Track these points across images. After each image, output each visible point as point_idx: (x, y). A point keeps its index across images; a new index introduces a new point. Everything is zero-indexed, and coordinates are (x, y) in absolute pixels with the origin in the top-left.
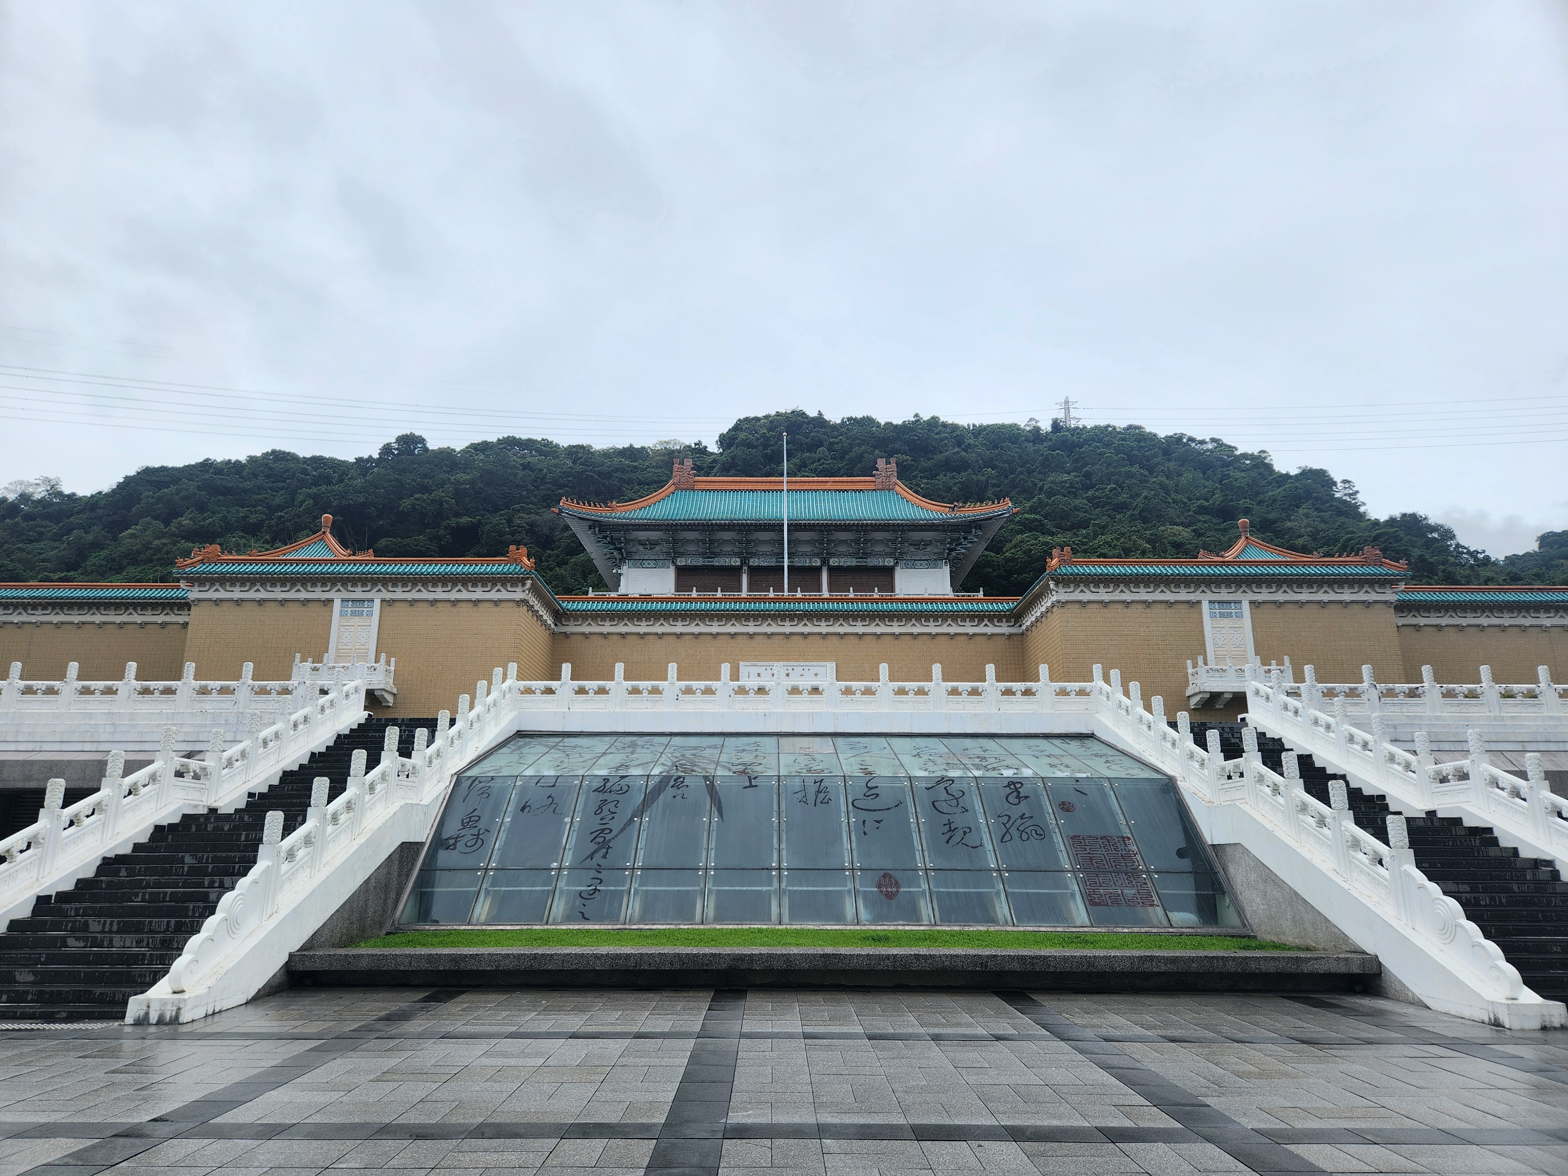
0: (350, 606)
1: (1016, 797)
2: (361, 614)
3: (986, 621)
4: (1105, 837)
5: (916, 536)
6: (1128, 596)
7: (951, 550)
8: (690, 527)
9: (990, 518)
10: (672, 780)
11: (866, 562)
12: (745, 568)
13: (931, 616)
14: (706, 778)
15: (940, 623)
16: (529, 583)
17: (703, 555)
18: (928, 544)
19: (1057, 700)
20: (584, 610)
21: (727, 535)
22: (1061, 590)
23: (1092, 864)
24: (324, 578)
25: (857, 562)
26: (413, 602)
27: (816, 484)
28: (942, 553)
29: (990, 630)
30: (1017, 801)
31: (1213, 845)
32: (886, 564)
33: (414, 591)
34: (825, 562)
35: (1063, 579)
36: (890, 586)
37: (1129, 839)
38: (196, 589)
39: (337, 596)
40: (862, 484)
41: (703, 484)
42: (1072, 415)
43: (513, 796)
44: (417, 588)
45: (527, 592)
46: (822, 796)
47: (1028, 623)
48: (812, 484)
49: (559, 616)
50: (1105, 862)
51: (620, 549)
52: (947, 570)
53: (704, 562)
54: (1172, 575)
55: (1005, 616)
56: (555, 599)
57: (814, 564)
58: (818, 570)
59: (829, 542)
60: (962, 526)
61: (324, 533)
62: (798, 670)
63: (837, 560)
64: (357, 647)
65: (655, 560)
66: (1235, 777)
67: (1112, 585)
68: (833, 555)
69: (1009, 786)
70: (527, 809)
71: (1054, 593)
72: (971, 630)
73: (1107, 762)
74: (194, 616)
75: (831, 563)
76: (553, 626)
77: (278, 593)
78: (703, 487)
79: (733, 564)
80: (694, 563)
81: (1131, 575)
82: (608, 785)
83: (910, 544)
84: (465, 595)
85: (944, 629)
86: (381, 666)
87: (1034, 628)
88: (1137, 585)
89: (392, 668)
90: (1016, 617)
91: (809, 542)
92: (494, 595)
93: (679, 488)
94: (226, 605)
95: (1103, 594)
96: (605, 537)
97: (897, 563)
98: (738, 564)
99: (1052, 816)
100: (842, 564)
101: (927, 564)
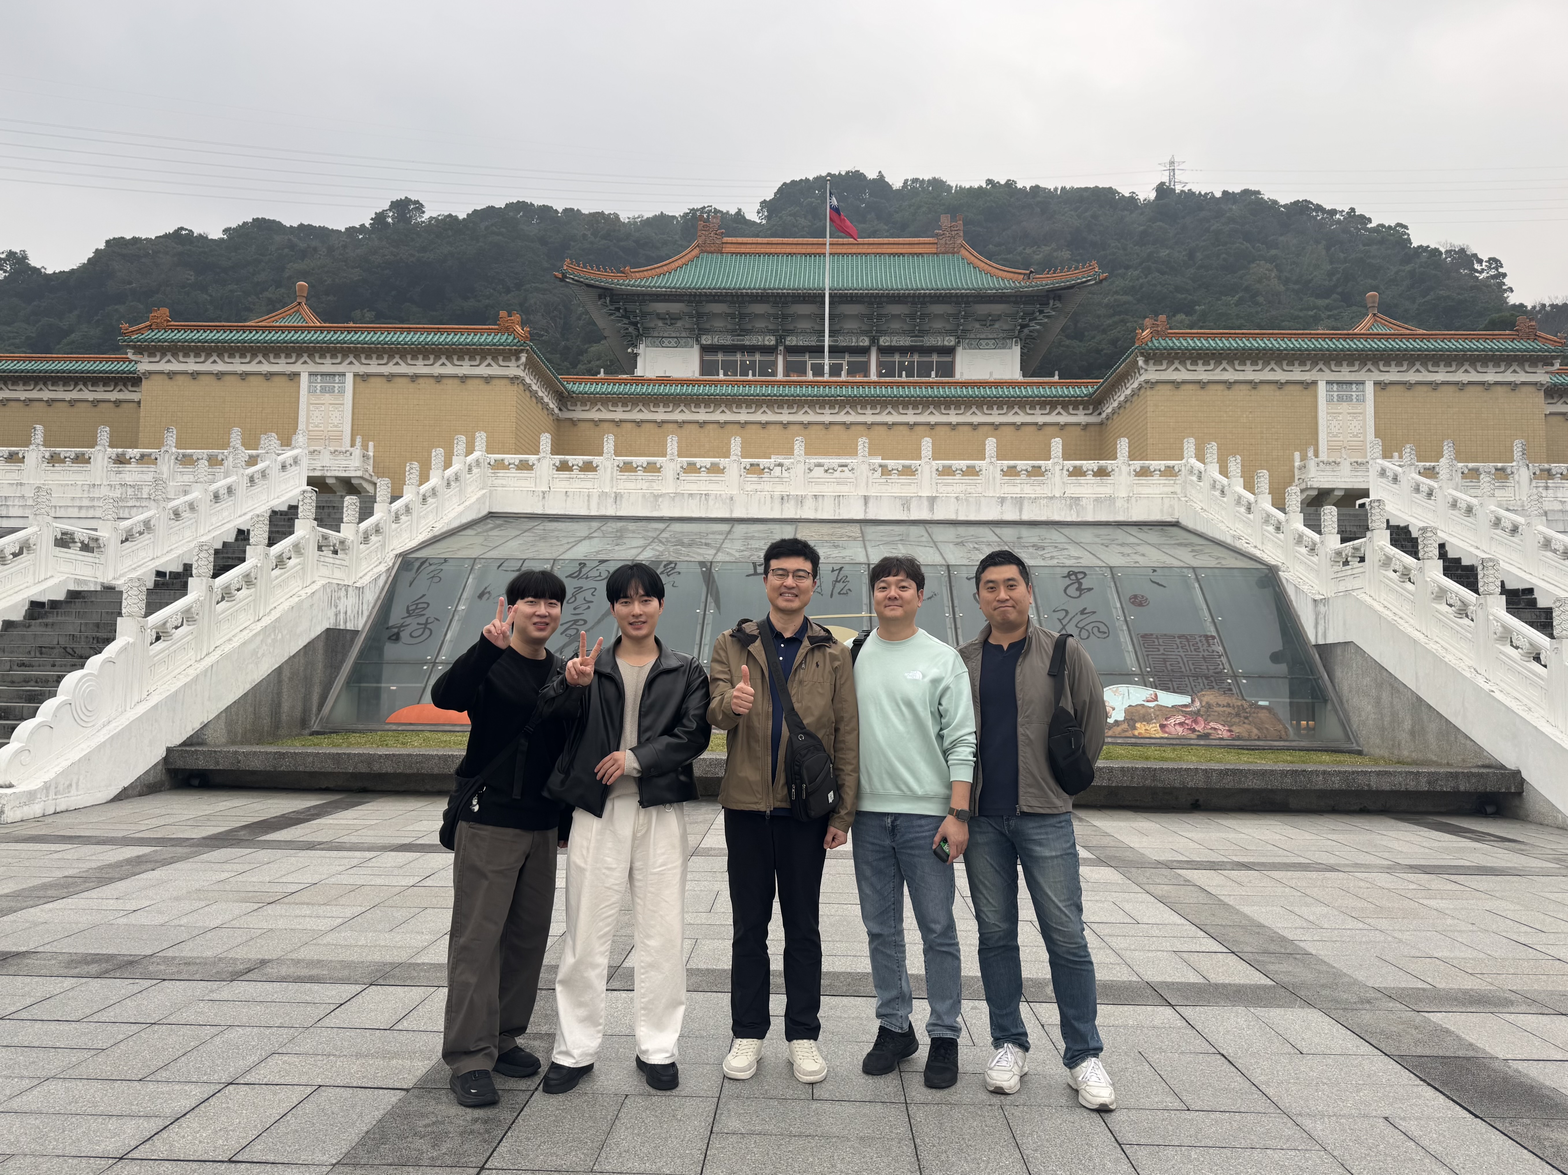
0: (319, 381)
1: (1077, 589)
2: (331, 391)
3: (1059, 409)
4: (1183, 636)
5: (982, 309)
6: (1230, 375)
7: (1023, 326)
8: (716, 298)
9: (1071, 287)
10: (662, 566)
11: (922, 341)
12: (781, 348)
13: (995, 403)
14: (702, 564)
15: (1005, 411)
16: (523, 358)
17: (732, 332)
18: (997, 318)
19: (1137, 482)
20: (592, 393)
21: (760, 308)
22: (1152, 367)
23: (1166, 667)
24: (287, 347)
25: (912, 341)
26: (390, 377)
27: (866, 246)
28: (1013, 330)
29: (1064, 419)
30: (1078, 593)
31: (1317, 646)
32: (946, 343)
33: (391, 364)
34: (874, 340)
35: (1155, 354)
36: (948, 370)
37: (1213, 638)
38: (146, 359)
39: (304, 368)
40: (921, 246)
41: (732, 246)
42: (1179, 176)
43: (470, 580)
44: (395, 361)
45: (522, 367)
46: (840, 586)
47: (1109, 410)
48: (861, 246)
49: (564, 399)
50: (1181, 665)
51: (635, 324)
52: (1017, 351)
53: (733, 340)
54: (1285, 349)
55: (1082, 402)
56: (557, 379)
57: (861, 344)
58: (865, 351)
59: (880, 316)
60: (1038, 296)
61: (299, 304)
63: (888, 339)
64: (330, 429)
65: (676, 338)
66: (1354, 563)
67: (1212, 362)
68: (884, 333)
69: (1069, 575)
70: (487, 596)
71: (1142, 371)
72: (1041, 420)
73: (1193, 551)
74: (146, 391)
75: (881, 343)
76: (556, 411)
77: (238, 366)
78: (733, 250)
79: (767, 343)
80: (722, 342)
81: (1236, 349)
82: (584, 571)
83: (977, 320)
84: (449, 370)
85: (1010, 418)
86: (357, 451)
87: (1115, 416)
88: (1243, 363)
89: (371, 454)
90: (1095, 403)
91: (855, 317)
92: (483, 370)
93: (704, 250)
94: (180, 378)
95: (1201, 373)
96: (618, 309)
97: (959, 342)
98: (773, 343)
99: (1120, 612)
100: (894, 344)
101: (994, 344)
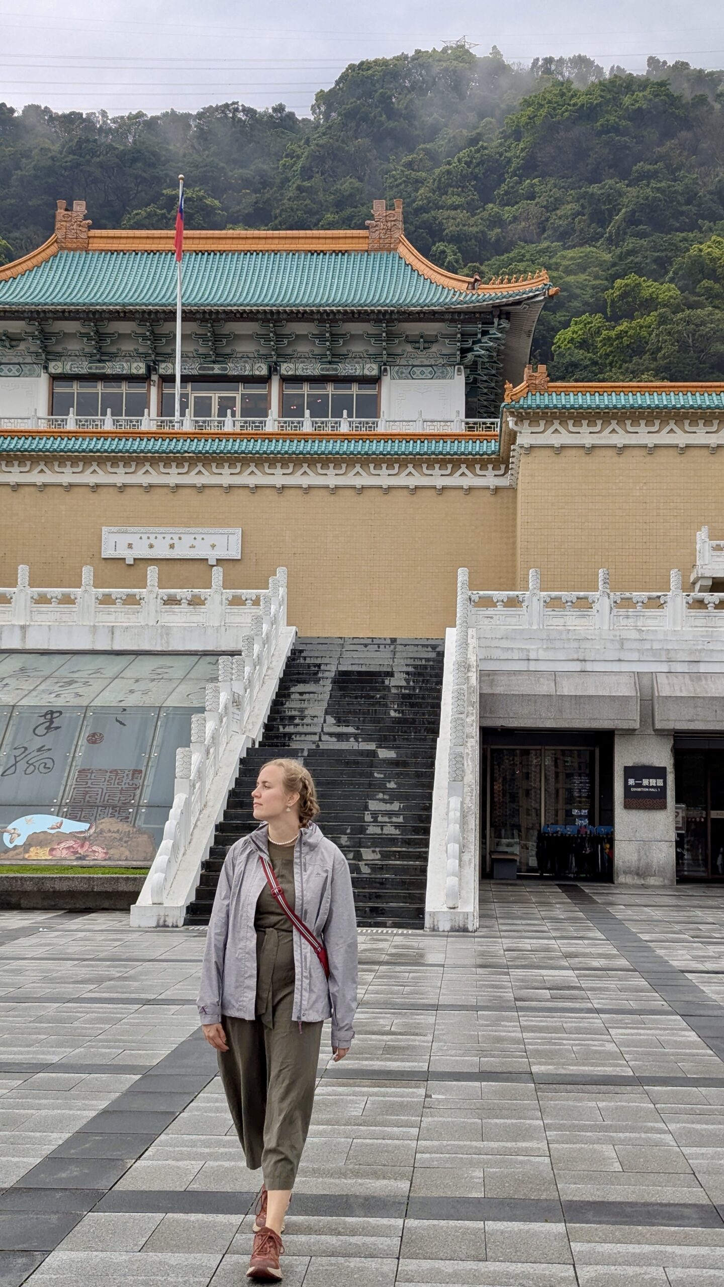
1: (46, 728)
3: (463, 469)
4: (115, 770)
5: (413, 328)
7: (464, 351)
8: (67, 315)
9: (518, 303)
11: (336, 370)
12: (155, 377)
17: (90, 357)
19: (228, 611)
21: (125, 327)
23: (84, 799)
25: (322, 369)
27: (276, 241)
28: (453, 355)
30: (45, 732)
32: (367, 372)
34: (273, 369)
35: (527, 414)
37: (141, 772)
40: (348, 241)
41: (102, 241)
48: (270, 241)
50: (99, 796)
52: (460, 381)
53: (92, 368)
55: (490, 461)
57: (257, 373)
58: (265, 380)
59: (280, 337)
60: (480, 313)
62: (188, 539)
63: (292, 366)
65: (18, 364)
67: (598, 423)
68: (288, 358)
69: (47, 714)
71: (518, 433)
72: (440, 482)
75: (283, 372)
78: (103, 246)
79: (134, 371)
80: (76, 370)
83: (406, 342)
85: (402, 480)
90: (503, 461)
91: (249, 337)
93: (65, 246)
95: (586, 436)
97: (385, 370)
98: (143, 370)
99: (73, 749)
100: (299, 372)
101: (430, 373)
